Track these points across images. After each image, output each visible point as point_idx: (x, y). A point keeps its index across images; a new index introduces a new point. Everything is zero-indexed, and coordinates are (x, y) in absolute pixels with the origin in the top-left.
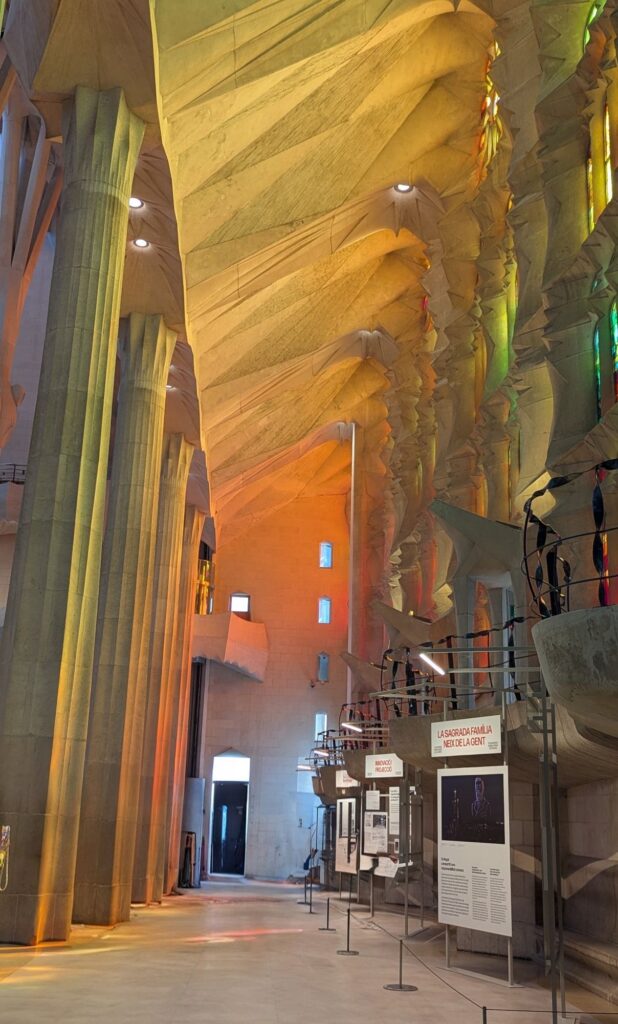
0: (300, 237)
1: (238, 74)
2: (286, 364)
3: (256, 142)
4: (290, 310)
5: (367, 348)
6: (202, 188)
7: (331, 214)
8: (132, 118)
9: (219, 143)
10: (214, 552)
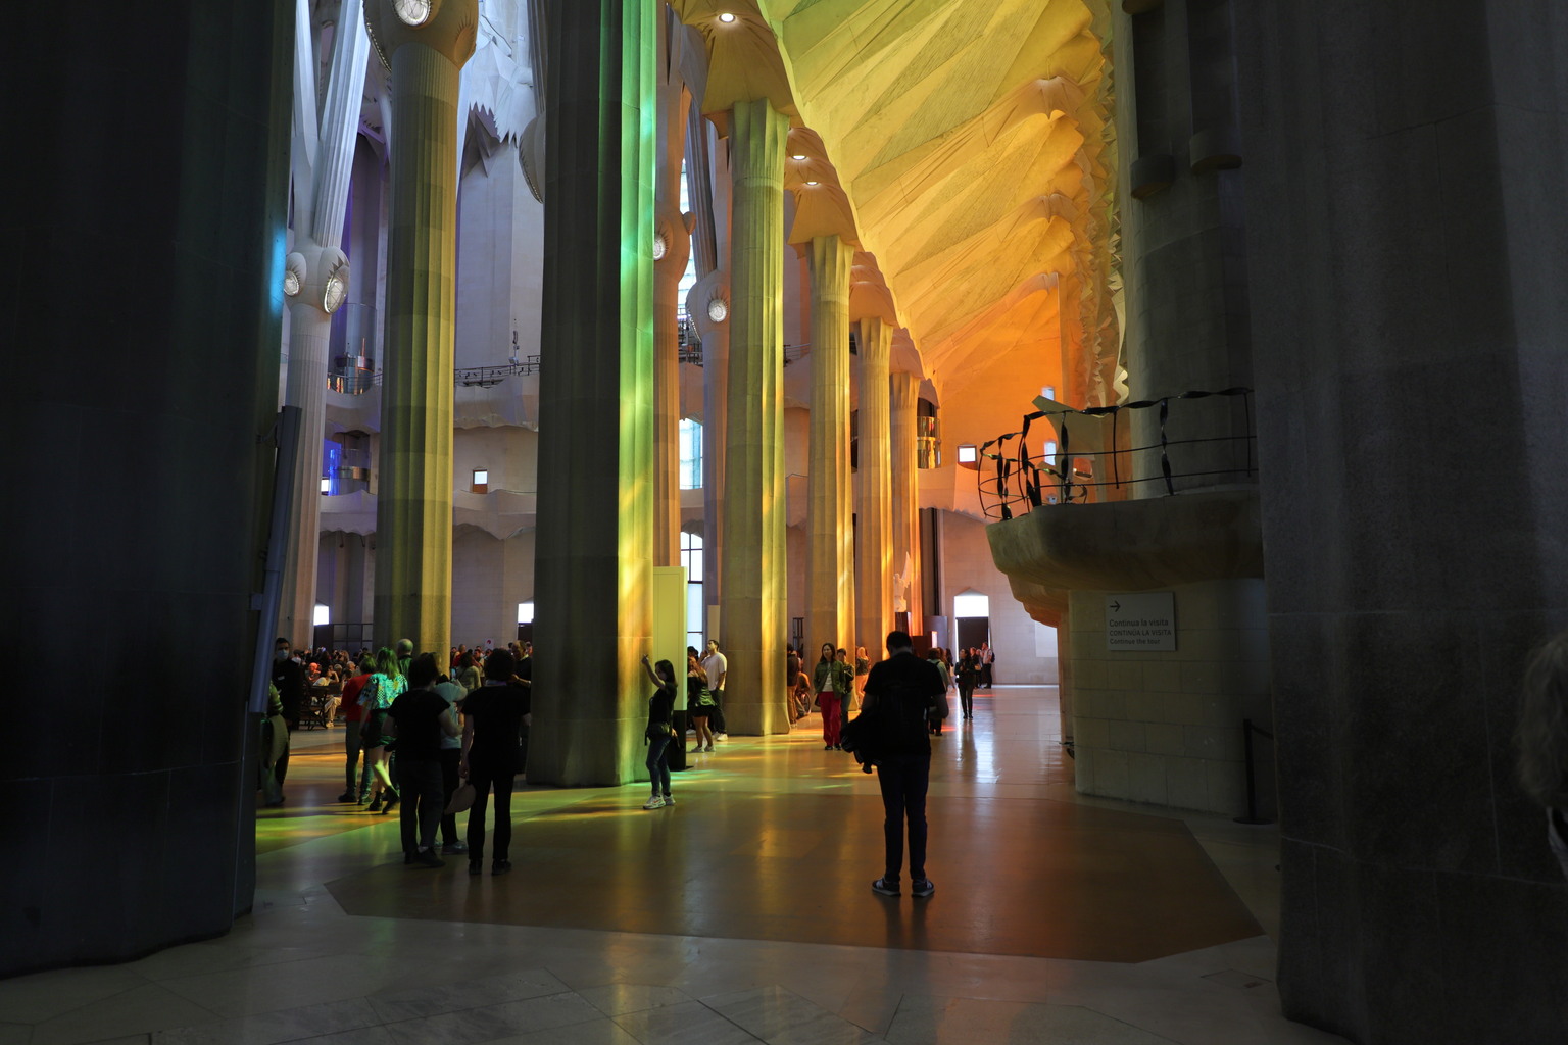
0: (955, 142)
1: (862, 53)
2: (969, 240)
3: (898, 79)
4: (966, 192)
5: (1051, 209)
6: (856, 128)
7: (980, 117)
8: (779, 117)
9: (863, 93)
10: (938, 408)
